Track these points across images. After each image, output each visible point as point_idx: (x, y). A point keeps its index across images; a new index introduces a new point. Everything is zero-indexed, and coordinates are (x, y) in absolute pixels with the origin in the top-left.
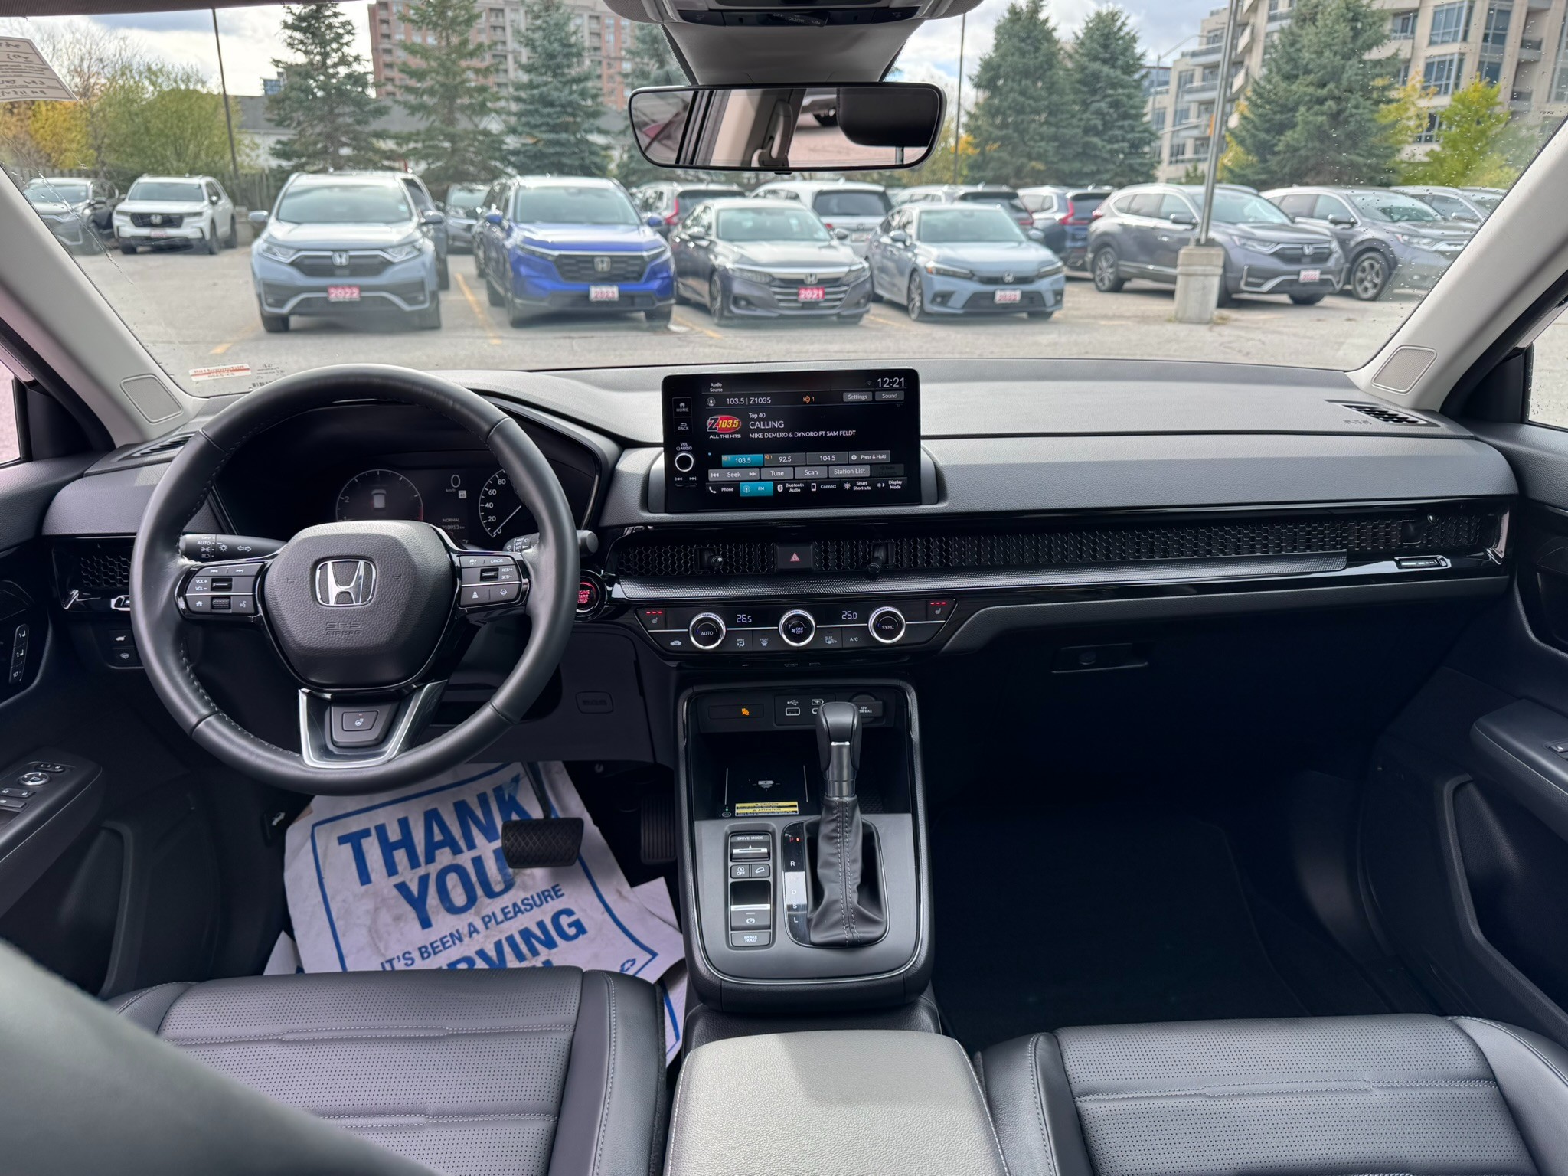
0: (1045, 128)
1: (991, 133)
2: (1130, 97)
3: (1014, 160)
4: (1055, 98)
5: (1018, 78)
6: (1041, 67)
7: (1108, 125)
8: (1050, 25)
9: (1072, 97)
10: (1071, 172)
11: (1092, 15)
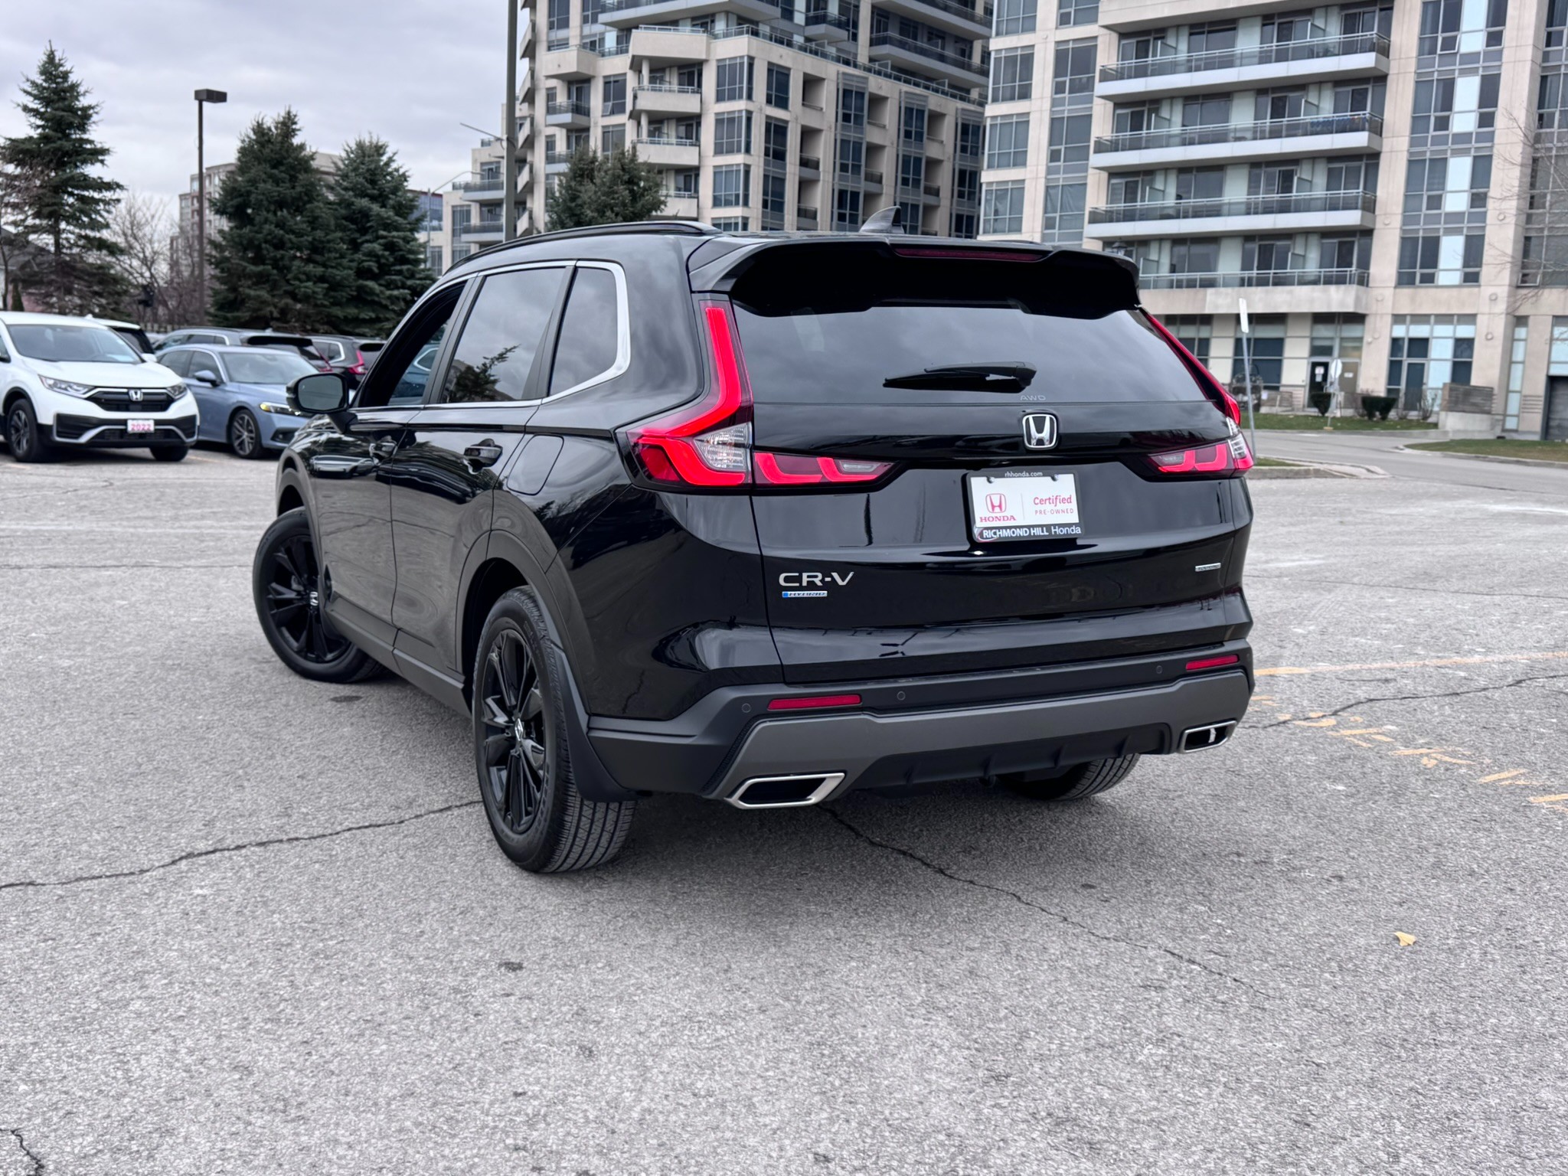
0: (310, 267)
1: (245, 268)
2: (407, 241)
3: (276, 300)
4: (319, 234)
5: (272, 208)
6: (300, 198)
7: (384, 269)
8: (308, 151)
9: (339, 234)
10: (345, 317)
11: (354, 147)
